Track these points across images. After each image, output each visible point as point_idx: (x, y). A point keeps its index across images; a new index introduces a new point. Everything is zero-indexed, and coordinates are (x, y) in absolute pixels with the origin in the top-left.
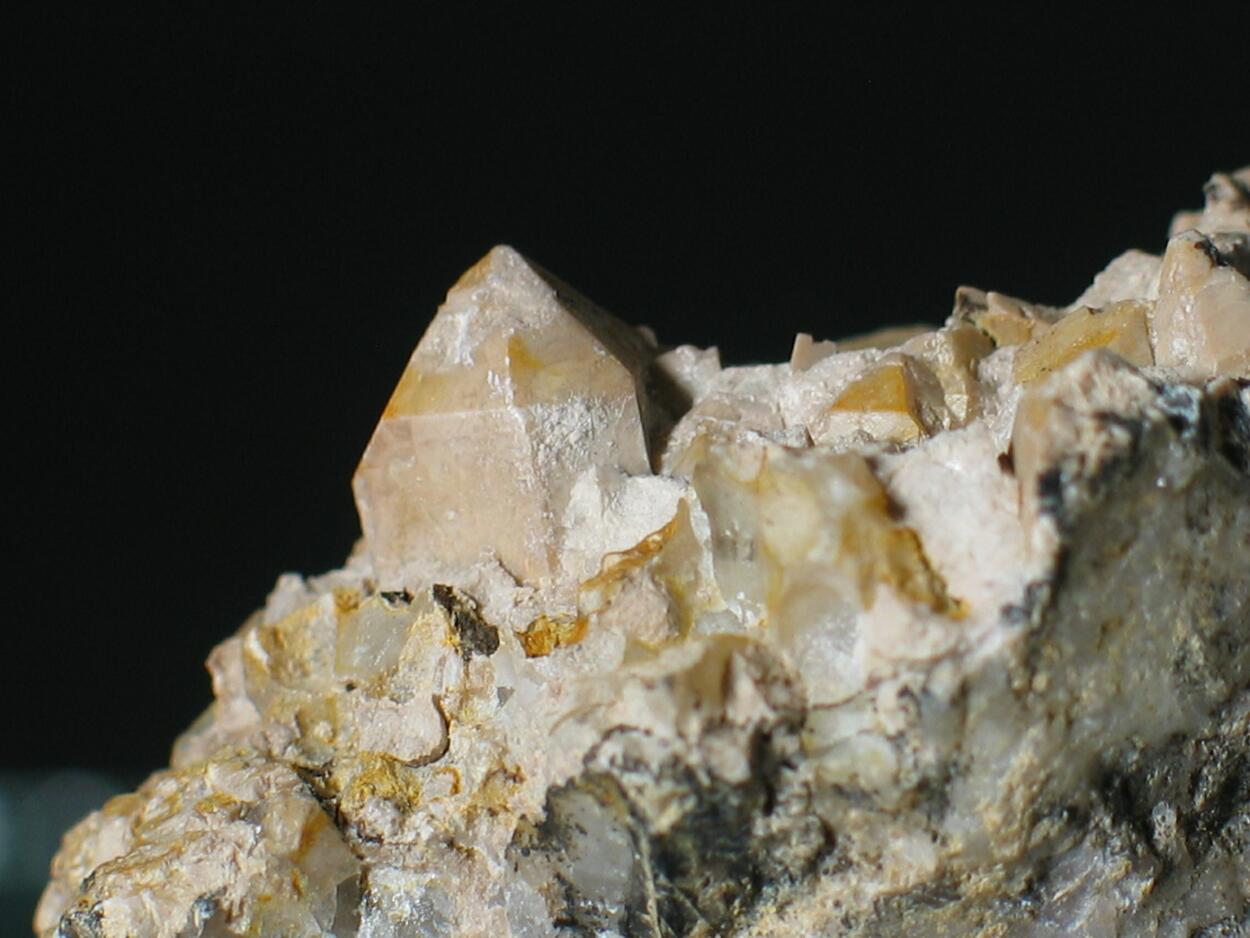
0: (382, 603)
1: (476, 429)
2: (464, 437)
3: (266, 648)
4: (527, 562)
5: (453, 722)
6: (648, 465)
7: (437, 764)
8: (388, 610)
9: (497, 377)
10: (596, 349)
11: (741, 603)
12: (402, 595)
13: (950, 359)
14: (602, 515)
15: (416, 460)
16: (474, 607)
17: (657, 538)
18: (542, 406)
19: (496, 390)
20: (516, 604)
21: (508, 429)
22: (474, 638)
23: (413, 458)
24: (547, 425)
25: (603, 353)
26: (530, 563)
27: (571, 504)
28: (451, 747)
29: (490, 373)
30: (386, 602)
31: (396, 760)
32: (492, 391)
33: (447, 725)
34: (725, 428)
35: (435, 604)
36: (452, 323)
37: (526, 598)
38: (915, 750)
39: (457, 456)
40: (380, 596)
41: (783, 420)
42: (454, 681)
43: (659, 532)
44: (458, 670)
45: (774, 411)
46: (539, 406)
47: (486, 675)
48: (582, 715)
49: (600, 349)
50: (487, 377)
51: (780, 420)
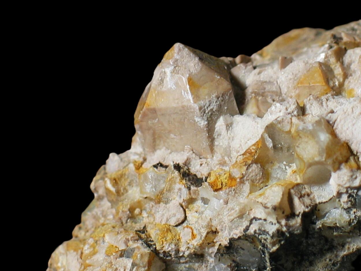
0: (154, 170)
1: (180, 111)
2: (176, 113)
3: (113, 186)
4: (202, 151)
5: (187, 210)
6: (238, 112)
7: (184, 224)
8: (157, 172)
9: (185, 93)
10: (216, 76)
11: (284, 165)
12: (159, 165)
13: (334, 60)
14: (227, 133)
15: (158, 119)
16: (187, 168)
17: (254, 147)
18: (203, 101)
19: (186, 98)
20: (201, 165)
21: (192, 110)
22: (189, 180)
23: (157, 119)
24: (206, 107)
25: (219, 77)
26: (203, 151)
27: (216, 130)
28: (188, 218)
29: (183, 91)
30: (155, 169)
31: (170, 225)
32: (185, 98)
33: (185, 211)
34: (261, 93)
35: (175, 171)
36: (165, 72)
37: (204, 163)
38: (354, 212)
39: (174, 119)
40: (153, 167)
41: (279, 87)
42: (186, 196)
43: (254, 145)
44: (186, 193)
45: (276, 84)
46: (202, 101)
47: (197, 194)
48: (241, 216)
49: (218, 76)
50: (182, 92)
51: (278, 87)
